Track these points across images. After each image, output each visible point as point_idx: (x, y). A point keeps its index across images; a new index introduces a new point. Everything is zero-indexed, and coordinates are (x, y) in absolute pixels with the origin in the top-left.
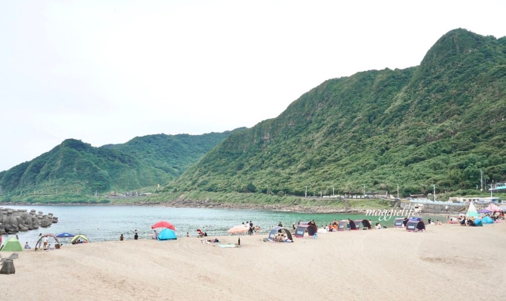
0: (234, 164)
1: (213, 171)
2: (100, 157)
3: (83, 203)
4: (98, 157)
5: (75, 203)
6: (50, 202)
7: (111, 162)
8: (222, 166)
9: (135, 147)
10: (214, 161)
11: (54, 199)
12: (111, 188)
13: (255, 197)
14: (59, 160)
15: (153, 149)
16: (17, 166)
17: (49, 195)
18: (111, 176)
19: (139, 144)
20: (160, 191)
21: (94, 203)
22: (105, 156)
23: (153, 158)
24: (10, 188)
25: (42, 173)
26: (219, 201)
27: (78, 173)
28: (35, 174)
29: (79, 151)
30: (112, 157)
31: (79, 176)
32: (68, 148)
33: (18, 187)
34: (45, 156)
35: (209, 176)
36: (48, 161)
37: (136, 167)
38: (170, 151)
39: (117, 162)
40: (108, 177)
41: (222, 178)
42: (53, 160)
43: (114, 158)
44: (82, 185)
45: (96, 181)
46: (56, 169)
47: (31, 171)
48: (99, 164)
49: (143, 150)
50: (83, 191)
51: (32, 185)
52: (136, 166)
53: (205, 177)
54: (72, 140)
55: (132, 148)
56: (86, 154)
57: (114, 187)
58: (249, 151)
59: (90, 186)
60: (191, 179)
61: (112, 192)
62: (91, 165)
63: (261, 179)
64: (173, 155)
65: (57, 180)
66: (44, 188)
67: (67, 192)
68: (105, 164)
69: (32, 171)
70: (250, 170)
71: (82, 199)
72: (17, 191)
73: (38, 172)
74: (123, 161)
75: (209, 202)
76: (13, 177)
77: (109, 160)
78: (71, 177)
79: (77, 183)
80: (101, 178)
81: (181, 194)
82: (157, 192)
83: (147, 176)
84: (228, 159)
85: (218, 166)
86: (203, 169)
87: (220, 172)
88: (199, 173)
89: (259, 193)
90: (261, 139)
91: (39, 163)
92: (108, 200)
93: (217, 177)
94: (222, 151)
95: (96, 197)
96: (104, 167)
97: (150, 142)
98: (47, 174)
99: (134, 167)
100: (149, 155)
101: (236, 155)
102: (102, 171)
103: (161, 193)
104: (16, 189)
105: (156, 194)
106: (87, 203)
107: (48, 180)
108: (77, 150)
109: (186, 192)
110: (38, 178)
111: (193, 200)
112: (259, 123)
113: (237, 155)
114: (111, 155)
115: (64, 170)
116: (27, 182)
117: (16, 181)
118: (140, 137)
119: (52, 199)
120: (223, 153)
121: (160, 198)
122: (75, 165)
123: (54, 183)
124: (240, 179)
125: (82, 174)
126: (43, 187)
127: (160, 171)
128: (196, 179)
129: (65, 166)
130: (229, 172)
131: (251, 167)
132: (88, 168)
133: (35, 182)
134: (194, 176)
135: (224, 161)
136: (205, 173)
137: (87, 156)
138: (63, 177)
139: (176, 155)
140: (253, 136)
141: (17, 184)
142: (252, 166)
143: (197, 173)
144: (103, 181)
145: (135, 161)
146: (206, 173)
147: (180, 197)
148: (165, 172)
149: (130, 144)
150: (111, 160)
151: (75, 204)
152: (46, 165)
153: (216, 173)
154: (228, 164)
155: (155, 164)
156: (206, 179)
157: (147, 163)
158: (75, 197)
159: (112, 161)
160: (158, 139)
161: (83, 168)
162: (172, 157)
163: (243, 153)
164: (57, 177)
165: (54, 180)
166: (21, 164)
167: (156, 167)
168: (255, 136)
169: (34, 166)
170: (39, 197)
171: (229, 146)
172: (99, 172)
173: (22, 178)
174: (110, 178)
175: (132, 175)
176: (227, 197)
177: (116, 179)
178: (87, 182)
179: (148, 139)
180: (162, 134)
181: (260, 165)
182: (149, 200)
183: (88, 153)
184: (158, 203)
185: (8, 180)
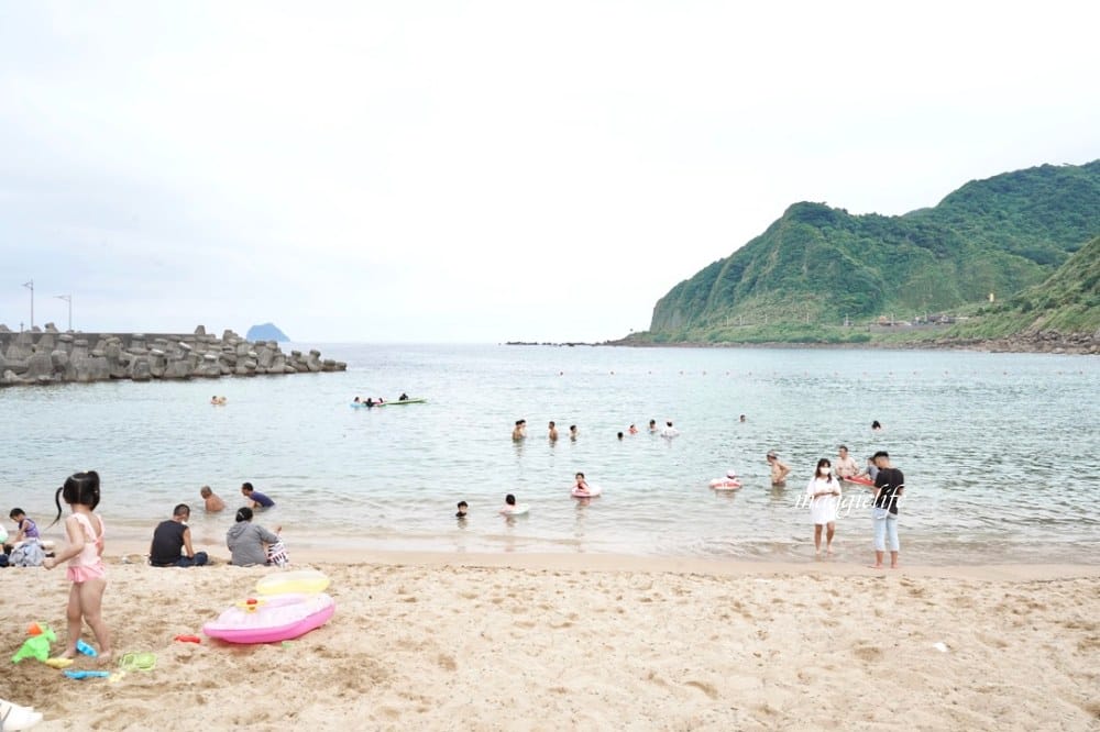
2: (867, 236)
3: (810, 342)
4: (862, 237)
5: (795, 343)
6: (748, 341)
7: (893, 247)
9: (964, 208)
11: (757, 335)
12: (886, 308)
14: (774, 251)
15: (1011, 207)
16: (704, 270)
17: (749, 327)
18: (887, 280)
19: (976, 198)
20: (988, 311)
21: (836, 342)
22: (878, 234)
23: (1011, 231)
24: (693, 314)
25: (745, 280)
27: (811, 276)
28: (732, 284)
29: (820, 227)
30: (896, 234)
31: (813, 282)
32: (793, 222)
33: (704, 311)
34: (754, 244)
36: (756, 255)
37: (954, 255)
38: (1061, 208)
39: (905, 245)
40: (878, 283)
42: (765, 251)
43: (899, 237)
44: (818, 302)
45: (850, 292)
46: (769, 270)
47: (725, 277)
48: (860, 254)
49: (988, 212)
50: (819, 316)
51: (727, 307)
52: (957, 252)
54: (805, 204)
55: (955, 210)
56: (834, 232)
57: (892, 306)
59: (835, 304)
60: (1082, 275)
61: (883, 318)
62: (838, 257)
64: (1072, 218)
65: (769, 294)
66: (745, 312)
67: (785, 318)
68: (875, 254)
69: (728, 277)
71: (813, 334)
72: (703, 319)
73: (739, 279)
74: (922, 243)
76: (697, 292)
77: (887, 242)
78: (797, 286)
79: (808, 298)
80: (861, 285)
81: (1037, 317)
82: (981, 312)
83: (980, 275)
91: (742, 261)
92: (866, 334)
95: (845, 329)
96: (872, 260)
97: (1007, 189)
98: (753, 283)
99: (949, 256)
100: (999, 223)
102: (865, 267)
103: (988, 314)
104: (702, 315)
105: (977, 319)
106: (820, 342)
107: (754, 295)
108: (815, 226)
109: (1051, 310)
110: (738, 291)
111: (1062, 334)
114: (892, 230)
115: (784, 271)
116: (719, 301)
117: (702, 300)
118: (982, 181)
119: (752, 335)
121: (983, 328)
122: (806, 259)
123: (763, 301)
125: (817, 278)
126: (744, 310)
127: (1018, 260)
129: (785, 262)
132: (832, 264)
133: (732, 300)
137: (835, 238)
138: (780, 287)
139: (1079, 216)
141: (705, 305)
144: (866, 291)
145: (955, 240)
147: (1034, 324)
148: (1034, 263)
149: (951, 202)
150: (892, 243)
151: (794, 345)
152: (753, 263)
155: (1013, 244)
157: (990, 244)
158: (798, 329)
159: (896, 244)
160: (1030, 179)
161: (821, 265)
162: (1070, 223)
164: (769, 287)
165: (764, 295)
166: (711, 265)
167: (1012, 253)
169: (732, 267)
170: (730, 331)
172: (857, 272)
173: (712, 292)
174: (884, 282)
175: (940, 274)
177: (899, 286)
178: (829, 295)
179: (1002, 182)
180: (1045, 165)
182: (957, 335)
183: (838, 229)
184: (977, 343)
185: (690, 298)
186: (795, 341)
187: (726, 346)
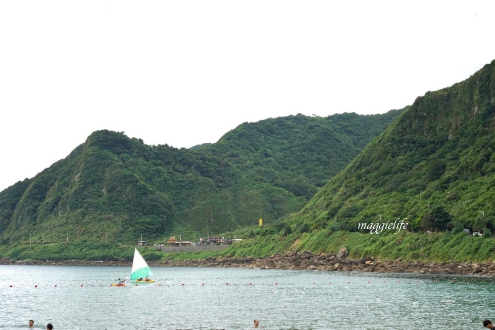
0: (425, 167)
1: (376, 185)
2: (160, 165)
4: (155, 165)
6: (50, 259)
7: (181, 175)
8: (395, 173)
9: (238, 145)
10: (380, 161)
11: (58, 253)
12: (176, 229)
13: (445, 242)
14: (76, 174)
15: (275, 147)
16: (10, 188)
17: (51, 245)
18: (176, 204)
19: (248, 137)
20: (258, 234)
22: (169, 163)
23: (274, 167)
25: (49, 200)
26: (367, 253)
27: (110, 199)
28: (36, 203)
29: (118, 154)
30: (184, 164)
32: (94, 148)
33: (7, 230)
34: (58, 166)
35: (365, 196)
36: (59, 177)
37: (231, 185)
38: (311, 150)
39: (191, 174)
40: (169, 207)
41: (391, 200)
42: (68, 173)
43: (186, 167)
44: (116, 223)
45: (144, 214)
46: (71, 191)
47: (29, 196)
48: (154, 180)
49: (257, 150)
50: (116, 236)
51: (30, 225)
52: (233, 182)
53: (356, 201)
54: (106, 132)
55: (231, 147)
56: (131, 160)
57: (180, 229)
58: (462, 135)
59: (131, 225)
60: (328, 205)
61: (173, 238)
62: (134, 182)
63: (475, 197)
64: (319, 159)
65: (71, 214)
66: (48, 231)
67: (86, 237)
68: (165, 180)
69: (32, 197)
70: (456, 178)
71: (111, 252)
72: (5, 238)
73: (42, 199)
74: (205, 173)
75: (345, 255)
77: (176, 170)
78: (97, 208)
79: (107, 219)
80: (154, 209)
81: (295, 240)
82: (252, 235)
83: (251, 203)
84: (412, 156)
85: (386, 174)
86: (354, 182)
87: (391, 186)
88: (345, 190)
89: (458, 232)
90: (489, 104)
91: (46, 182)
92: (158, 253)
93: (381, 199)
94: (397, 138)
97: (271, 132)
98: (56, 203)
99: (228, 186)
100: (266, 160)
101: (429, 147)
102: (158, 193)
103: (258, 237)
104: (5, 233)
105: (250, 241)
106: (117, 260)
107: (56, 215)
108: (114, 152)
109: (304, 234)
110: (41, 210)
111: (314, 253)
112: (487, 66)
113: (432, 145)
114: (181, 161)
115: (85, 193)
116: (22, 219)
117: (6, 217)
118: (252, 124)
119: (54, 253)
120: (401, 141)
121: (255, 248)
122: (106, 183)
123: (64, 220)
124: (429, 201)
125: (116, 200)
126: (47, 228)
128: (337, 205)
129: (85, 187)
130: (410, 187)
131: (459, 173)
132: (129, 188)
133: (35, 219)
134: (336, 197)
135: (401, 160)
136: (357, 191)
137: (132, 164)
138: (82, 207)
139: (323, 157)
140: (472, 98)
142: (462, 168)
143: (342, 190)
144: (158, 215)
145: (231, 172)
146: (360, 191)
147: (294, 245)
148: (292, 194)
149: (229, 139)
150: (181, 172)
151: (93, 262)
152: (56, 184)
153: (382, 189)
154: (411, 168)
156: (359, 204)
157: (259, 177)
158: (97, 248)
159: (184, 173)
160: (289, 125)
161: (119, 188)
162: (318, 163)
163: (447, 140)
164: (71, 207)
165: (66, 215)
166: (16, 184)
167: (276, 185)
168: (475, 98)
169: (35, 187)
170: (33, 248)
171: (414, 126)
172: (151, 196)
173: (16, 211)
174: (174, 207)
175: (220, 201)
176: (384, 244)
177: (187, 210)
178: (126, 217)
179: (268, 126)
180: (299, 115)
181: (480, 166)
182: (233, 254)
183: (134, 157)
184: (249, 261)
186: (93, 259)
187: (28, 264)
